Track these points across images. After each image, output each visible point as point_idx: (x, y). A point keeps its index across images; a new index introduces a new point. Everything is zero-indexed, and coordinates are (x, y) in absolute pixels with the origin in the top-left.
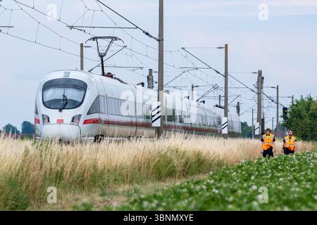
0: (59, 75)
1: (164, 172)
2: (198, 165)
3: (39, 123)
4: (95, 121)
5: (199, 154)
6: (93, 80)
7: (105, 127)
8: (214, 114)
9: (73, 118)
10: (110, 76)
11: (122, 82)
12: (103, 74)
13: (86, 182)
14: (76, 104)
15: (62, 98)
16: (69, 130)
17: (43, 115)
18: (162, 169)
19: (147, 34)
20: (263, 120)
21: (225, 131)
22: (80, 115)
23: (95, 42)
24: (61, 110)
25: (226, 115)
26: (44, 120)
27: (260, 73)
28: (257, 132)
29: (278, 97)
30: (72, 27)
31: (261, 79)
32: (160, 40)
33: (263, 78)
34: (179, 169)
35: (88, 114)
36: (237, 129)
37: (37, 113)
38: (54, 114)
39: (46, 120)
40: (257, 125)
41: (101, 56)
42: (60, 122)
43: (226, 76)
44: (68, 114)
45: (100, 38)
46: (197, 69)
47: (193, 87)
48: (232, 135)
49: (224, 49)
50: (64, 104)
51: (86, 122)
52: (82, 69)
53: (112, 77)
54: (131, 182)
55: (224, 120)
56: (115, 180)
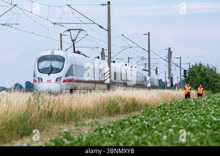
0: (48, 53)
1: (113, 110)
2: (133, 106)
3: (36, 82)
4: (70, 81)
5: (134, 99)
6: (68, 55)
7: (76, 84)
8: (142, 75)
9: (57, 79)
10: (79, 53)
11: (86, 56)
12: (75, 52)
13: (66, 118)
14: (58, 71)
15: (50, 67)
16: (55, 86)
17: (38, 78)
19: (101, 27)
20: (172, 78)
21: (149, 85)
22: (61, 77)
24: (49, 74)
25: (149, 75)
26: (39, 80)
27: (169, 49)
28: (168, 85)
29: (180, 64)
30: (55, 24)
31: (170, 53)
32: (109, 31)
33: (171, 53)
34: (122, 108)
35: (66, 76)
36: (156, 83)
37: (35, 76)
38: (45, 77)
39: (41, 81)
40: (168, 81)
41: (73, 41)
42: (49, 81)
43: (149, 51)
44: (53, 76)
45: (72, 30)
46: (131, 47)
47: (129, 59)
48: (153, 87)
49: (147, 35)
50: (51, 71)
51: (64, 81)
52: (61, 49)
53: (80, 53)
55: (148, 78)
56: (84, 116)
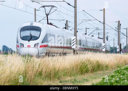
0: (28, 24)
3: (19, 47)
4: (45, 46)
6: (44, 26)
7: (50, 49)
8: (98, 42)
9: (35, 45)
10: (51, 24)
11: (57, 27)
12: (48, 23)
14: (36, 38)
15: (30, 35)
16: (33, 51)
17: (21, 43)
18: (83, 69)
19: (69, 4)
20: (121, 44)
21: (104, 50)
22: (38, 43)
23: (44, 8)
24: (29, 41)
25: (104, 42)
27: (119, 22)
28: (118, 50)
29: (127, 33)
30: (33, 1)
31: (119, 25)
32: (75, 7)
33: (120, 25)
34: (90, 69)
35: (42, 43)
36: (109, 49)
37: (17, 42)
38: (26, 43)
39: (22, 46)
40: (118, 47)
41: (47, 15)
42: (29, 46)
43: (104, 24)
44: (32, 43)
45: (46, 6)
46: (90, 20)
47: (86, 29)
48: (107, 52)
49: (103, 11)
50: (31, 38)
51: (41, 47)
53: (52, 25)
54: (70, 76)
55: (103, 45)
